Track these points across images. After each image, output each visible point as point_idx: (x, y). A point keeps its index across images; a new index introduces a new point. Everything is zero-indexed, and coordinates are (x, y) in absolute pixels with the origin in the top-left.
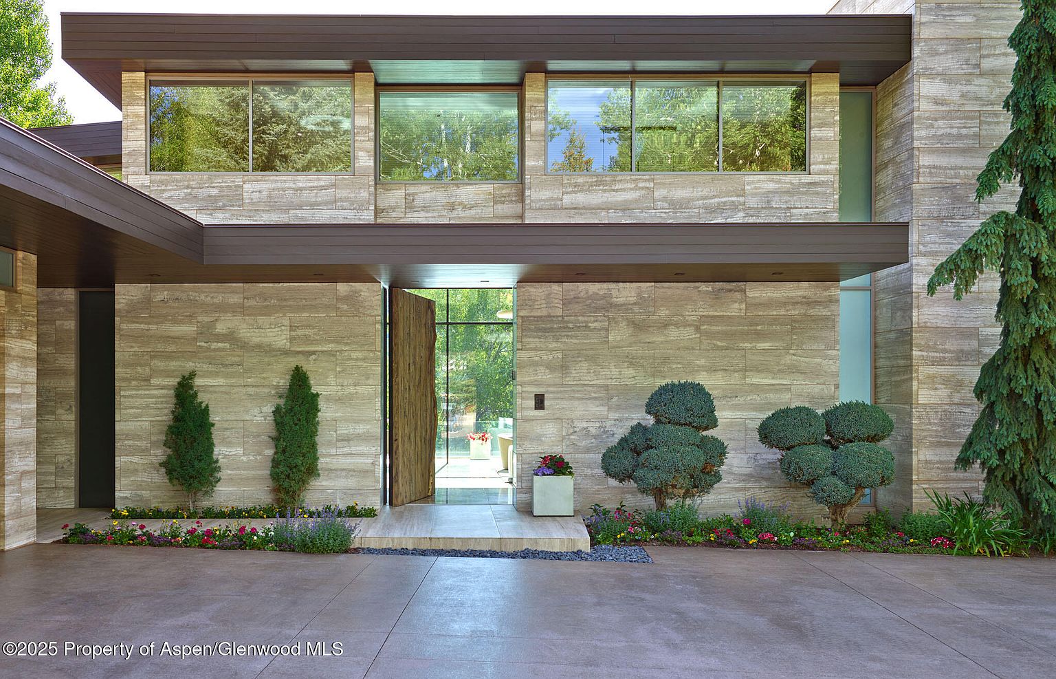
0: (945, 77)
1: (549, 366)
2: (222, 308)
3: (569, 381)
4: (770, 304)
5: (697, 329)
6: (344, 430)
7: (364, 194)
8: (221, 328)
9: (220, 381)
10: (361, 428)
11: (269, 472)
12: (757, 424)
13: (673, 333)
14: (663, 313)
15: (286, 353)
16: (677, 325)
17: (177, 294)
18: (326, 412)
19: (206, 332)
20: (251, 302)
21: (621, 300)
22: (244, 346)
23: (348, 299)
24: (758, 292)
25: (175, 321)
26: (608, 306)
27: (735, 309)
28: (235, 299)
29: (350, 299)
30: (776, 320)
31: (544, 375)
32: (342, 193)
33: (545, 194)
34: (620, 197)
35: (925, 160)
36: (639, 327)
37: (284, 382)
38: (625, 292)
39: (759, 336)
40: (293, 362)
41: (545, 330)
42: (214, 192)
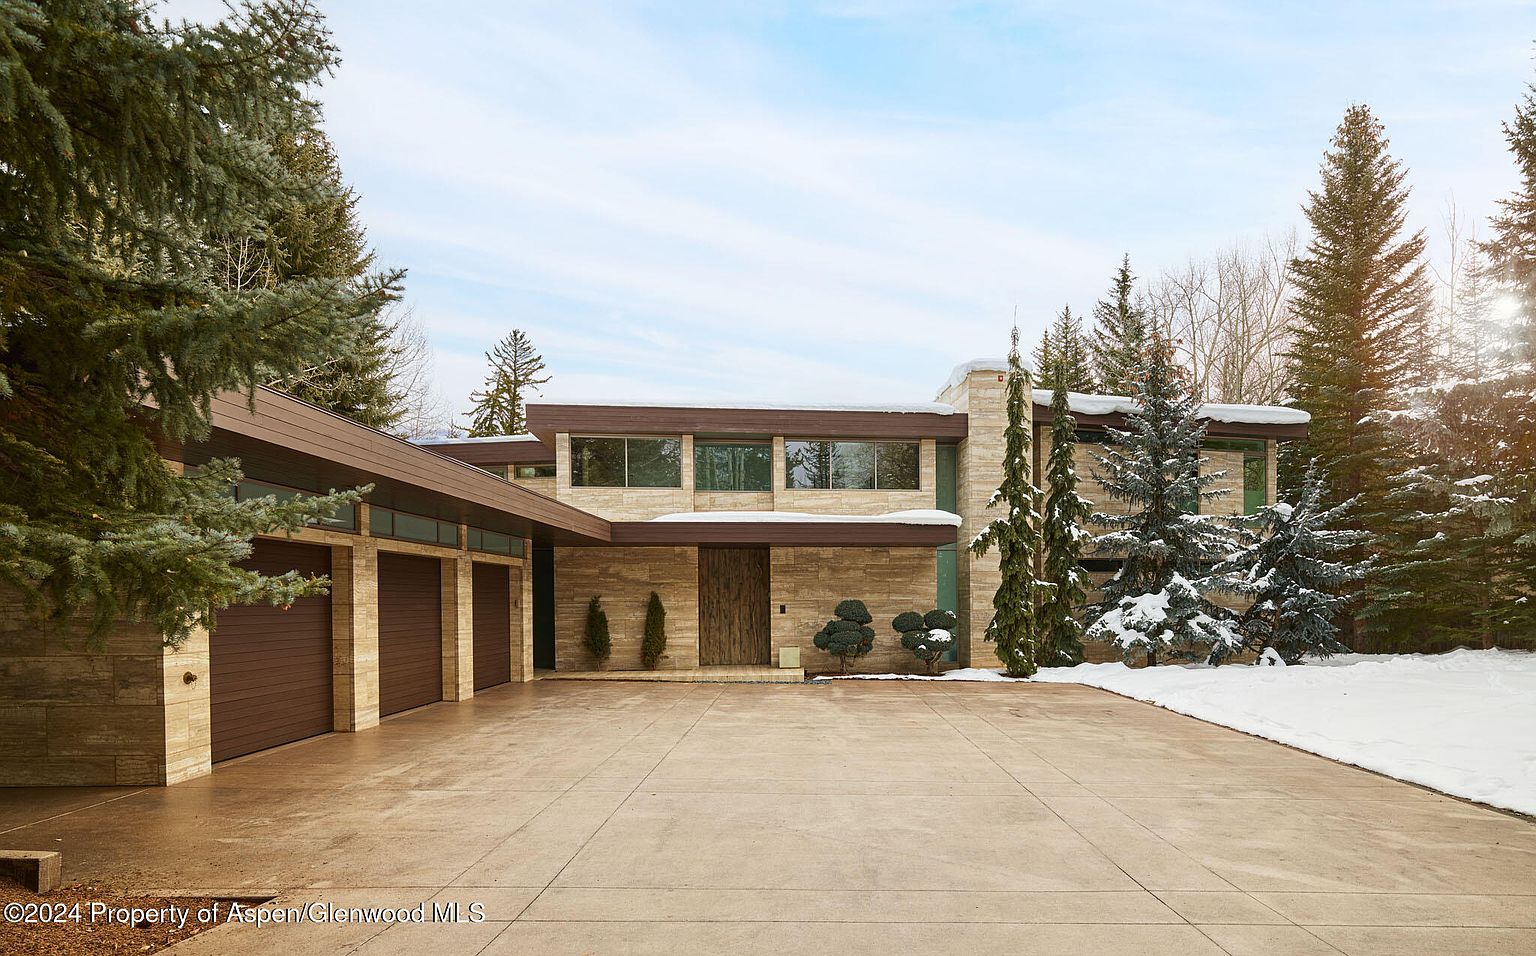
0: (985, 446)
1: (788, 591)
2: (614, 560)
3: (797, 598)
4: (902, 558)
5: (864, 571)
6: (679, 625)
7: (688, 500)
8: (612, 570)
9: (612, 599)
10: (689, 624)
11: (639, 647)
12: (892, 620)
13: (852, 573)
14: (847, 563)
15: (648, 584)
16: (854, 569)
17: (588, 553)
18: (669, 615)
19: (604, 573)
20: (628, 557)
21: (825, 556)
22: (625, 580)
23: (678, 555)
24: (895, 552)
25: (587, 567)
26: (817, 559)
27: (884, 561)
28: (620, 555)
29: (682, 555)
30: (904, 567)
31: (785, 595)
32: (676, 499)
33: (785, 501)
34: (824, 502)
35: (975, 487)
36: (834, 570)
37: (646, 599)
38: (827, 553)
39: (896, 575)
40: (651, 589)
41: (786, 572)
42: (607, 497)
